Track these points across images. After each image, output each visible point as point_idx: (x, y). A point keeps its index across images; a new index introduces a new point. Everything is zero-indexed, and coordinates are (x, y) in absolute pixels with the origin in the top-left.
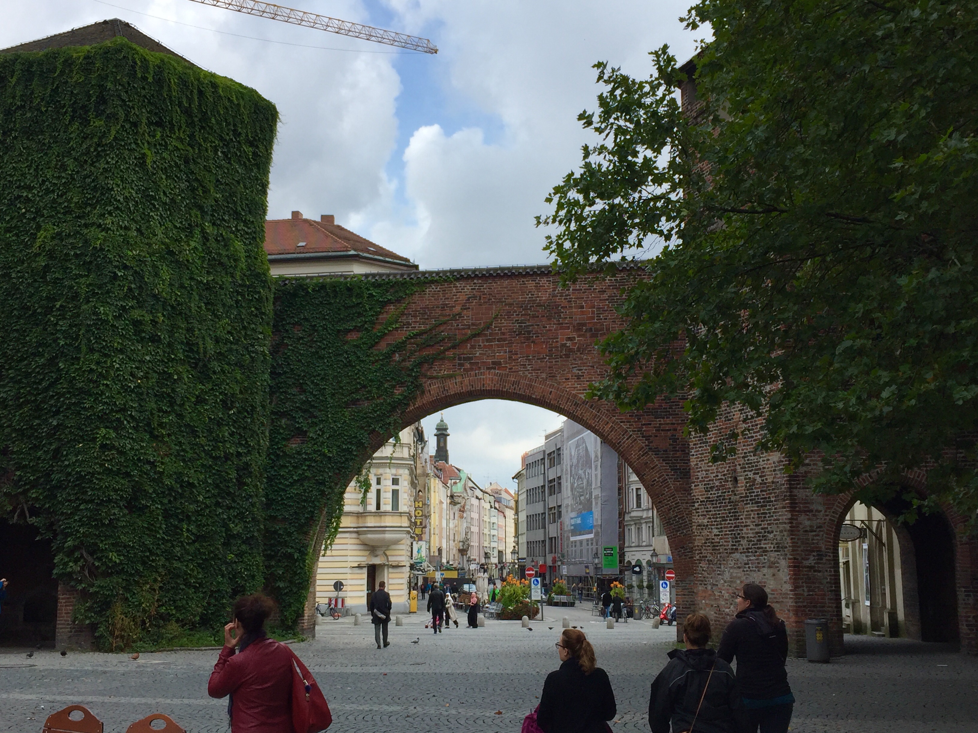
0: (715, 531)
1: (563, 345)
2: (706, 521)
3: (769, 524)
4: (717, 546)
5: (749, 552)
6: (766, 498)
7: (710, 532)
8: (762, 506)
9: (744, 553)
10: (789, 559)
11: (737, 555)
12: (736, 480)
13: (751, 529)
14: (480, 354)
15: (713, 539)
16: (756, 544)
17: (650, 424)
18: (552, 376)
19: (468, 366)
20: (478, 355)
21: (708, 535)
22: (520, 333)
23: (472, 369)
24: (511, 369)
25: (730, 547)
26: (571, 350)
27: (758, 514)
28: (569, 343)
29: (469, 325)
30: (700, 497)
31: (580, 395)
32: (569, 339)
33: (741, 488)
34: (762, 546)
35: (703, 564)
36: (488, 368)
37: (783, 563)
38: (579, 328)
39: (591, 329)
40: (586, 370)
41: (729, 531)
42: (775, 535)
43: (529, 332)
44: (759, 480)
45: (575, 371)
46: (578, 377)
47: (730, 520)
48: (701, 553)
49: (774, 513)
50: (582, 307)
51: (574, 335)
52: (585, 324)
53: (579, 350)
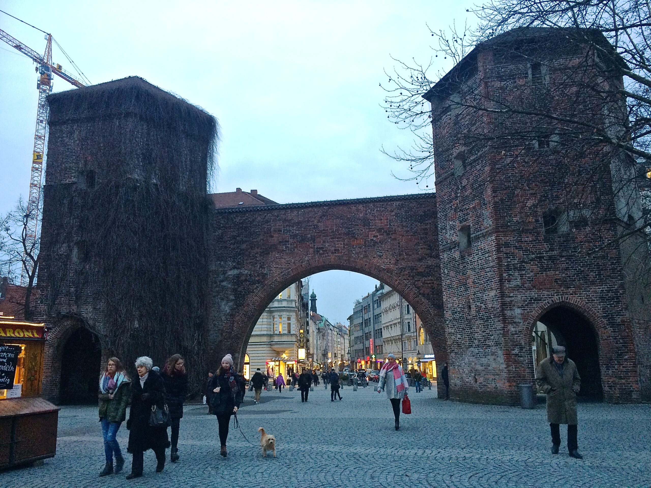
0: (459, 336)
1: (372, 240)
2: (453, 331)
3: (490, 331)
4: (460, 344)
5: (479, 347)
6: (488, 316)
7: (456, 337)
8: (486, 321)
9: (476, 347)
10: (504, 350)
11: (472, 349)
12: (470, 307)
13: (480, 334)
14: (328, 245)
15: (458, 341)
16: (483, 342)
17: (419, 281)
18: (366, 256)
19: (321, 252)
21: (455, 339)
22: (349, 234)
23: (324, 254)
24: (345, 253)
25: (468, 344)
26: (376, 242)
27: (484, 326)
28: (375, 239)
29: (322, 231)
30: (449, 318)
32: (374, 236)
33: (473, 312)
34: (487, 343)
35: (453, 354)
36: (332, 253)
37: (500, 353)
38: (379, 230)
39: (386, 232)
40: (384, 252)
41: (467, 336)
42: (494, 337)
43: (354, 233)
44: (484, 306)
45: (378, 253)
46: (380, 256)
47: (467, 329)
48: (451, 349)
49: (493, 324)
50: (381, 220)
51: (378, 234)
52: (383, 229)
53: (380, 242)
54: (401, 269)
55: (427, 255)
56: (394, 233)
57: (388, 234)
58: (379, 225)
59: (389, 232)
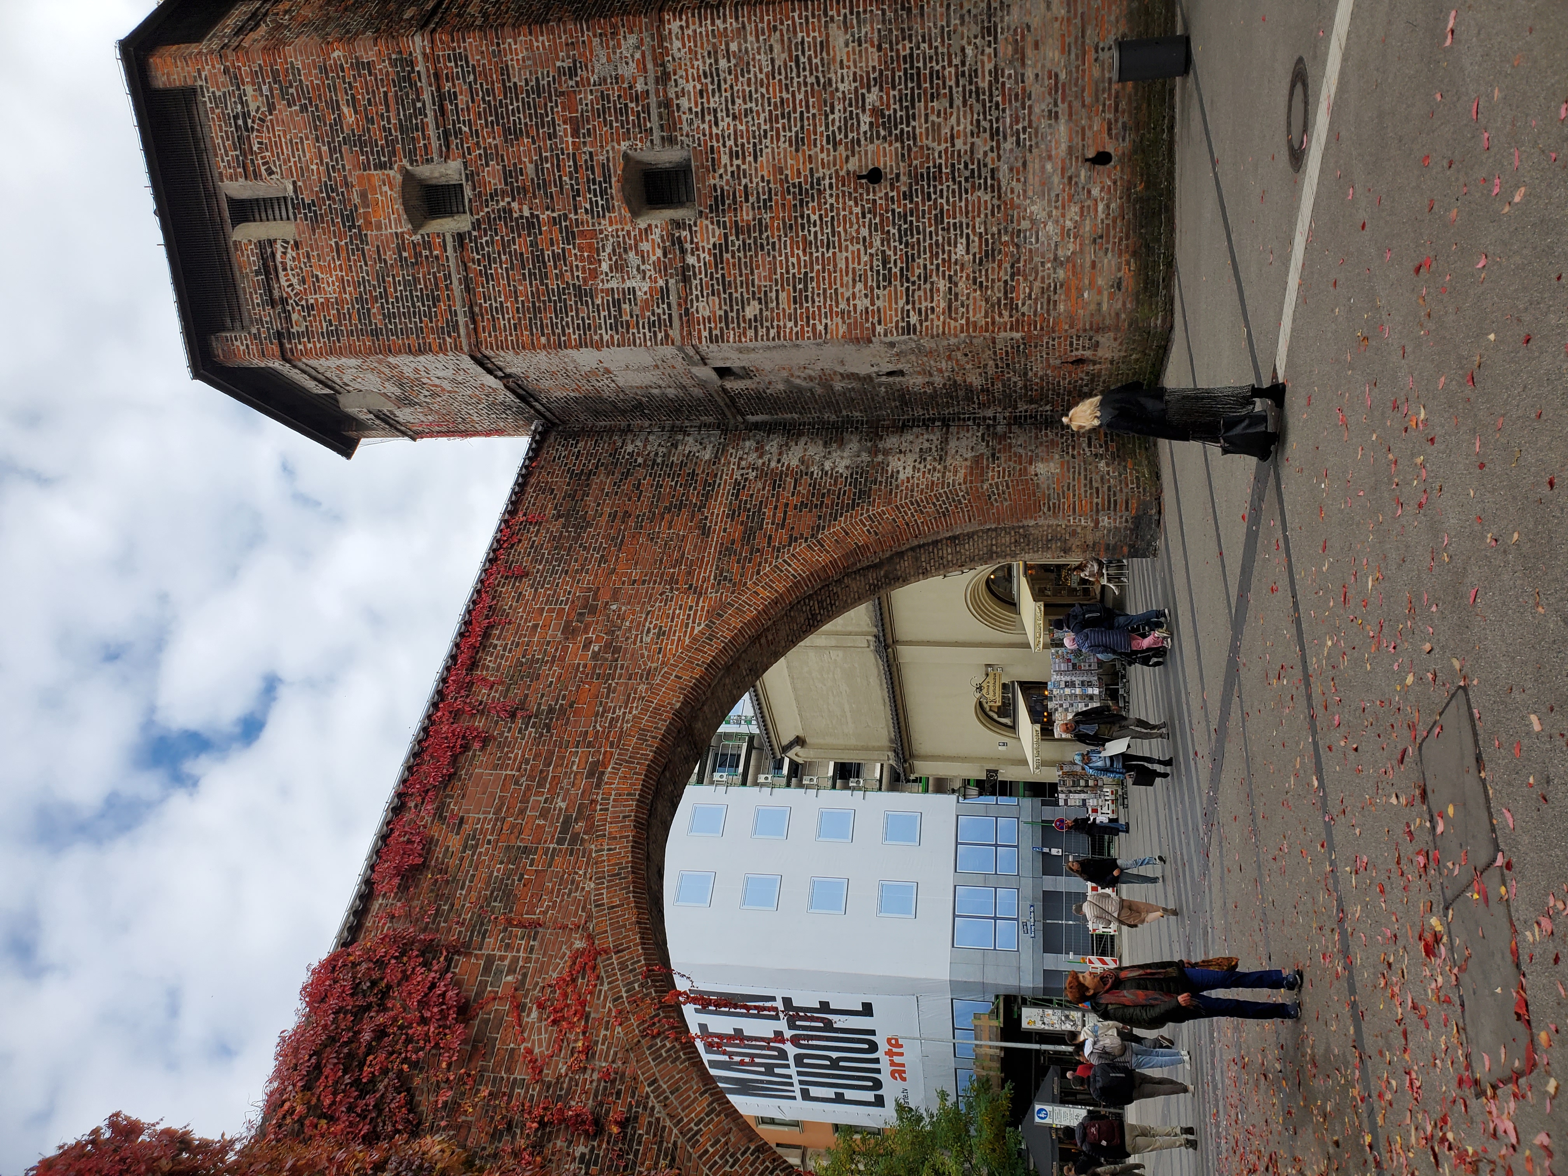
0: (961, 249)
1: (595, 656)
2: (942, 284)
3: (950, 63)
4: (987, 240)
5: (998, 131)
6: (906, 72)
7: (962, 268)
8: (919, 84)
9: (999, 146)
11: (1003, 173)
12: (873, 175)
13: (958, 123)
14: (563, 800)
15: (974, 255)
17: (770, 536)
19: (580, 826)
20: (563, 805)
21: (968, 278)
22: (547, 726)
23: (591, 818)
24: (612, 743)
25: (988, 198)
26: (608, 645)
27: (932, 98)
28: (595, 648)
29: (497, 820)
31: (696, 632)
32: (587, 646)
34: (986, 84)
35: (1019, 294)
36: (598, 786)
38: (569, 632)
39: (580, 614)
43: (551, 710)
44: (874, 95)
46: (661, 633)
47: (941, 194)
48: (999, 300)
49: (930, 45)
50: (536, 626)
51: (581, 639)
52: (568, 623)
53: (611, 633)
54: (721, 578)
55: (693, 516)
56: (596, 594)
57: (593, 610)
58: (555, 633)
59: (585, 608)
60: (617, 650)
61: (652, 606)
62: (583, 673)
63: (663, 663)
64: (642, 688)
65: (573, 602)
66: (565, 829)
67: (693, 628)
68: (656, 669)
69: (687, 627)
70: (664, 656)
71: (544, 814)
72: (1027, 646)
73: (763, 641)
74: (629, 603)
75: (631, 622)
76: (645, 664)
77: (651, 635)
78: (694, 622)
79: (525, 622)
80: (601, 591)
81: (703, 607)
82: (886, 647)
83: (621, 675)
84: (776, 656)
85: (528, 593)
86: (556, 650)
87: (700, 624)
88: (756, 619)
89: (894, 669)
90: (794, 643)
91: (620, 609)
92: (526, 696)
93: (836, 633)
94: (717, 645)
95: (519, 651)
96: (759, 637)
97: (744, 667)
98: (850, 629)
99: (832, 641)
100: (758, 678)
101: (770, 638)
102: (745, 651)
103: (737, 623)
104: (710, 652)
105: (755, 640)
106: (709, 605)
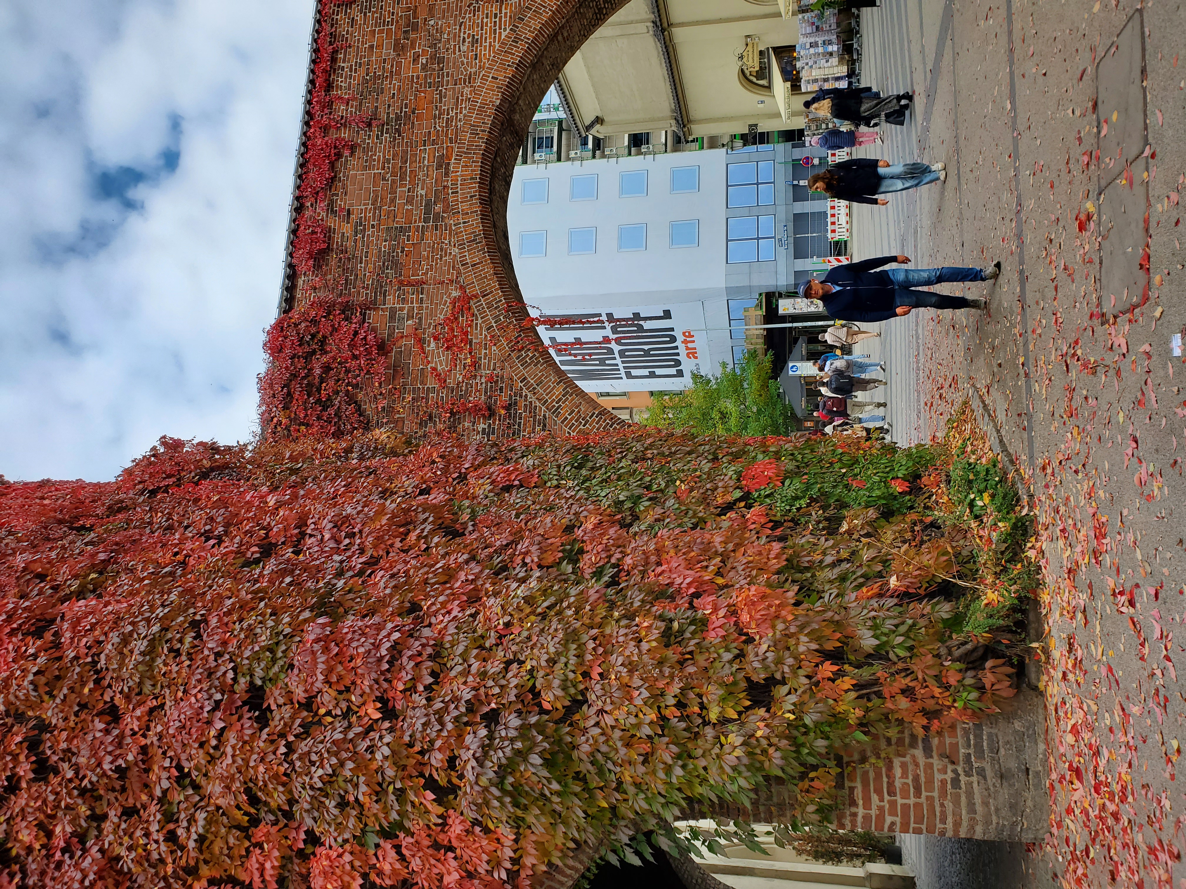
1: (424, 68)
14: (422, 189)
19: (439, 208)
20: (423, 192)
23: (445, 200)
24: (451, 139)
26: (433, 57)
28: (423, 60)
29: (375, 209)
31: (503, 36)
32: (416, 60)
36: (447, 174)
38: (399, 48)
39: (405, 32)
40: (465, 33)
43: (398, 118)
46: (475, 41)
50: (371, 47)
51: (410, 54)
52: (397, 42)
53: (433, 46)
56: (415, 12)
57: (415, 28)
58: (387, 51)
59: (408, 26)
60: (441, 60)
61: (464, 18)
62: (417, 83)
63: (480, 67)
64: (467, 90)
65: (397, 22)
66: (427, 212)
67: (500, 33)
68: (475, 73)
69: (495, 33)
70: (480, 61)
71: (410, 201)
72: (779, 15)
73: (560, 38)
74: (443, 18)
75: (449, 35)
76: (466, 70)
77: (466, 44)
78: (500, 28)
79: (362, 45)
80: (419, 9)
81: (506, 14)
82: (663, 30)
83: (448, 81)
84: (572, 50)
85: (359, 18)
86: (392, 66)
87: (505, 30)
88: (551, 19)
89: (671, 49)
90: (586, 37)
91: (437, 24)
92: (377, 107)
93: (620, 24)
94: (523, 46)
95: (362, 71)
96: (556, 35)
97: (547, 63)
98: (631, 18)
99: (617, 31)
100: (560, 71)
101: (565, 34)
102: (546, 49)
103: (535, 24)
104: (518, 53)
105: (553, 38)
106: (511, 11)
